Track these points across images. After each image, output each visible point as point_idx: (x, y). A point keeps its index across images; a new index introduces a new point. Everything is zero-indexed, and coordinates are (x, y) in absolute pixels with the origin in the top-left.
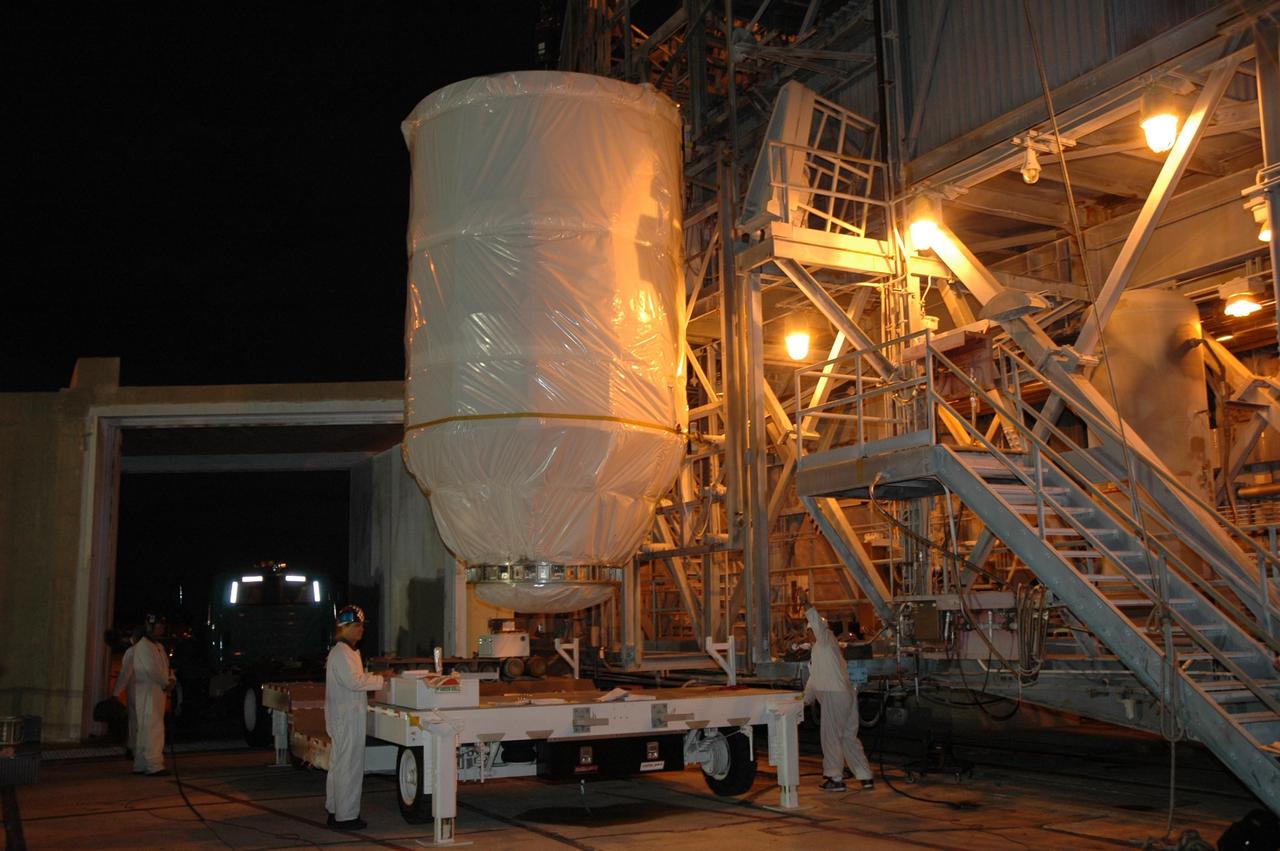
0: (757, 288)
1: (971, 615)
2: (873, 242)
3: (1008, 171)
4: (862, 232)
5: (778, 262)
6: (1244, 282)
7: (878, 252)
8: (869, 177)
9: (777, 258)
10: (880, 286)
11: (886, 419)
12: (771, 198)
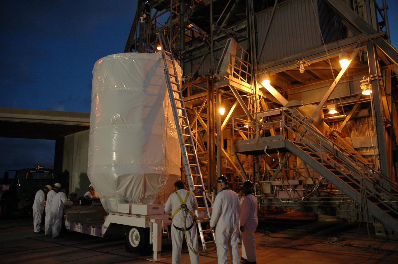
0: (220, 94)
1: (284, 186)
2: (248, 84)
3: (283, 72)
4: (246, 81)
5: (230, 86)
6: (334, 106)
7: (249, 87)
8: (247, 67)
9: (230, 85)
10: (248, 97)
11: (251, 133)
12: (228, 68)
